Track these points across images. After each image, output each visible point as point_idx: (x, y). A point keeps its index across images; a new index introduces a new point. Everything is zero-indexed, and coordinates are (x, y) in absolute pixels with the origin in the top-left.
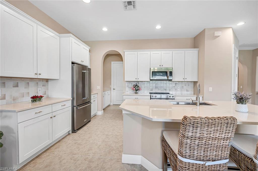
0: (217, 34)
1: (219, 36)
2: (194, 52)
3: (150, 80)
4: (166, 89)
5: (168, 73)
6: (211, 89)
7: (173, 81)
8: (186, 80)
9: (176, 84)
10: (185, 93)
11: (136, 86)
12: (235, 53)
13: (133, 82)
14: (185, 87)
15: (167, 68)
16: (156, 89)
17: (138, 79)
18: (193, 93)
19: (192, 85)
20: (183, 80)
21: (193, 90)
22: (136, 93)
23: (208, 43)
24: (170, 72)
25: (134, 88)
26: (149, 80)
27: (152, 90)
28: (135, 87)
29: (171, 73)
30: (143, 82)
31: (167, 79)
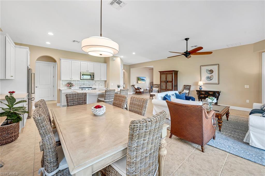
1: (115, 60)
2: (105, 65)
4: (90, 85)
6: (112, 84)
7: (94, 80)
8: (101, 80)
9: (95, 82)
10: (101, 87)
11: (70, 83)
12: (121, 68)
14: (100, 83)
15: (91, 73)
16: (84, 85)
17: (72, 79)
18: (104, 86)
19: (104, 82)
20: (100, 80)
21: (104, 85)
22: (70, 88)
23: (111, 62)
26: (80, 80)
27: (81, 86)
29: (93, 76)
30: (75, 81)
31: (91, 79)
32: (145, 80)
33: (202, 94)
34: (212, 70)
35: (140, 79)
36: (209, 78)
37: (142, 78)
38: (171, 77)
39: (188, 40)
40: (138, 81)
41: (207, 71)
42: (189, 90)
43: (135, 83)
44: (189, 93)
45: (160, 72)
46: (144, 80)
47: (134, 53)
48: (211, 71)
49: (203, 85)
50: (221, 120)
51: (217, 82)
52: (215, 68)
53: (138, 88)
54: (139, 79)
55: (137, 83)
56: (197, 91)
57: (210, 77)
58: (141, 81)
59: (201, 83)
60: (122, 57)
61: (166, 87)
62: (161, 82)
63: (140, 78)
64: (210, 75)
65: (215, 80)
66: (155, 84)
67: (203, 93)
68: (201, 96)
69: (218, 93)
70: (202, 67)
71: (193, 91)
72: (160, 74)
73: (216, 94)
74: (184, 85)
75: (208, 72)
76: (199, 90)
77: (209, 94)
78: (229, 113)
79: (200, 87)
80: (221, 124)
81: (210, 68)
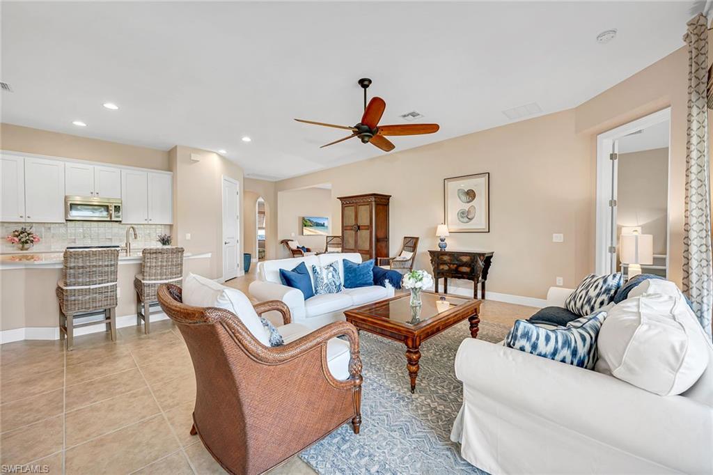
0: (194, 157)
1: (198, 161)
2: (165, 177)
3: (67, 220)
5: (112, 209)
6: (188, 236)
7: (123, 222)
8: (150, 222)
11: (22, 233)
13: (14, 225)
14: (152, 234)
15: (109, 199)
16: (86, 238)
17: (29, 217)
19: (166, 230)
20: (146, 222)
22: (22, 250)
24: (115, 207)
25: (16, 239)
26: (65, 221)
27: (75, 242)
28: (17, 236)
29: (117, 209)
30: (46, 225)
31: (109, 219)
32: (325, 225)
33: (444, 263)
34: (473, 191)
35: (310, 224)
36: (466, 215)
37: (315, 221)
38: (368, 215)
39: (368, 86)
40: (304, 228)
41: (460, 194)
42: (413, 251)
43: (293, 234)
44: (413, 258)
45: (340, 198)
46: (323, 225)
47: (246, 139)
48: (471, 194)
49: (448, 234)
50: (416, 353)
51: (484, 226)
52: (479, 185)
53: (298, 247)
54: (305, 223)
55: (299, 235)
56: (432, 253)
57: (469, 212)
58: (311, 230)
59: (443, 231)
60: (223, 152)
61: (356, 242)
62: (344, 228)
63: (311, 219)
64: (466, 207)
65: (479, 222)
66: (335, 237)
67: (446, 258)
68: (441, 267)
69: (482, 258)
70: (449, 183)
71: (424, 254)
72: (343, 204)
73: (477, 261)
74: (405, 238)
75: (464, 198)
76: (439, 249)
77: (461, 261)
78: (479, 322)
79: (442, 240)
80: (415, 365)
81: (466, 185)
